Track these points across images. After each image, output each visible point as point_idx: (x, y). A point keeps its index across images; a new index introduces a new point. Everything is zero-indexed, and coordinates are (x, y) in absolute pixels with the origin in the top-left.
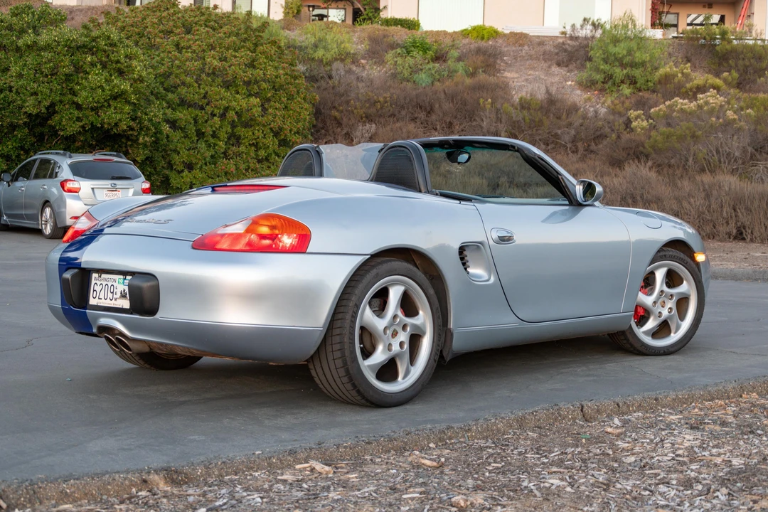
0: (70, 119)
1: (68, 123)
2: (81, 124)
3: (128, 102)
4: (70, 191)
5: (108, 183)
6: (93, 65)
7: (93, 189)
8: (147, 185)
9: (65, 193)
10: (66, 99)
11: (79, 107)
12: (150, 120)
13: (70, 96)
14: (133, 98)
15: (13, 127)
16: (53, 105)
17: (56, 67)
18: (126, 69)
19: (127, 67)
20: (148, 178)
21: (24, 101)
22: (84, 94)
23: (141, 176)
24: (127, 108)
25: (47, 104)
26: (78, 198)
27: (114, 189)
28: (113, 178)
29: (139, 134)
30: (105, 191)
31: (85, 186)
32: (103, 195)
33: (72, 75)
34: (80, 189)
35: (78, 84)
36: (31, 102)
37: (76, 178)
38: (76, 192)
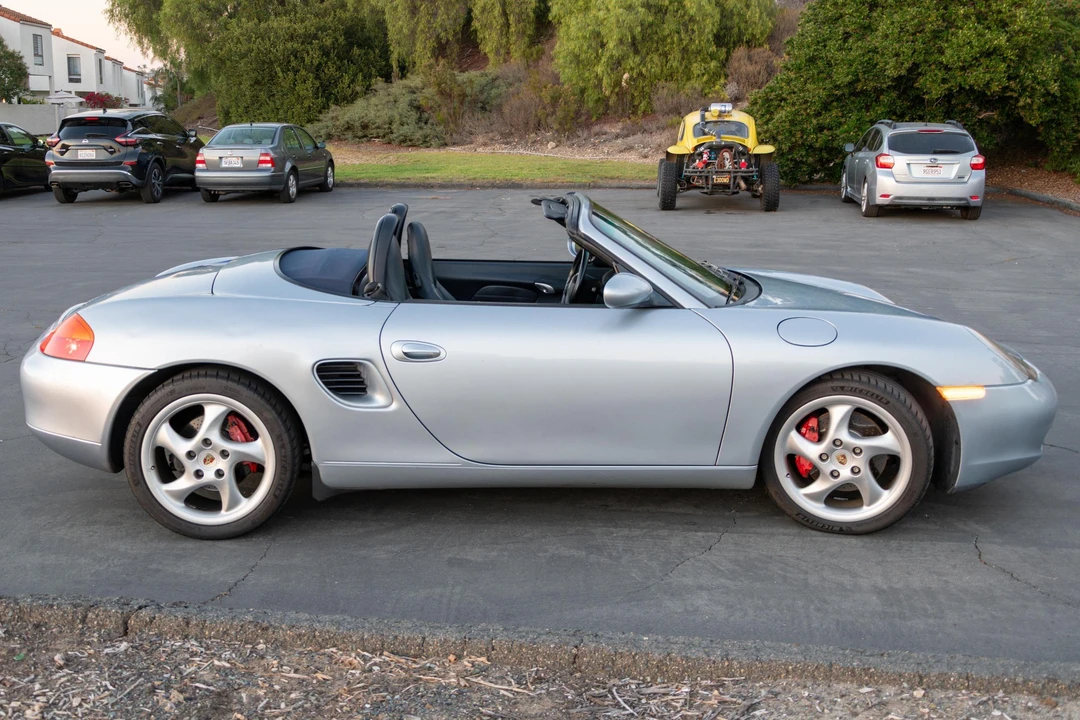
0: (934, 81)
1: (932, 86)
2: (946, 86)
3: (1004, 60)
4: (884, 166)
5: (926, 158)
6: (967, 17)
7: (908, 164)
8: (980, 160)
9: (878, 169)
10: (932, 59)
11: (947, 68)
12: (1035, 78)
13: (936, 56)
14: (1009, 53)
15: (879, 92)
16: (916, 66)
17: (921, 24)
18: (1008, 21)
19: (1011, 17)
20: (982, 151)
21: (887, 63)
22: (949, 52)
23: (972, 149)
24: (1003, 66)
25: (906, 65)
26: (892, 175)
27: (934, 165)
28: (935, 153)
29: (1020, 95)
30: (923, 167)
31: (900, 161)
32: (918, 172)
33: (941, 31)
34: (894, 164)
35: (947, 41)
36: (891, 64)
37: (892, 152)
38: (889, 168)
